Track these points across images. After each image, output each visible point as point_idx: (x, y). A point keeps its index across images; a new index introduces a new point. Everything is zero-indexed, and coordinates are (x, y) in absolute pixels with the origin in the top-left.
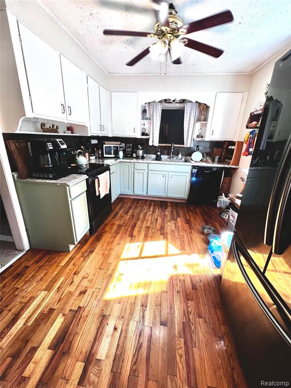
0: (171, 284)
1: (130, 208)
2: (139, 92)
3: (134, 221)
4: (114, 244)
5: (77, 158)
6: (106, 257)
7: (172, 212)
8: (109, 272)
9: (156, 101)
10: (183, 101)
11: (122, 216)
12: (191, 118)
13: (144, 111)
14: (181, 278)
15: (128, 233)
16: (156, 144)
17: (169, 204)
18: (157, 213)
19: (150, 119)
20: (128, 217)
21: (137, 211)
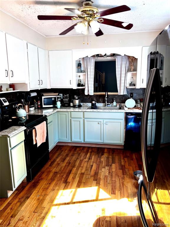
0: (98, 224)
1: (67, 155)
2: (73, 50)
3: (69, 168)
4: (49, 190)
5: (18, 111)
6: (40, 201)
7: (108, 158)
8: (42, 215)
9: (89, 56)
10: (114, 55)
11: (59, 164)
12: (123, 69)
13: (79, 65)
14: (108, 219)
15: (63, 180)
16: (92, 93)
17: (106, 151)
18: (92, 160)
19: (84, 72)
20: (64, 164)
21: (74, 158)
